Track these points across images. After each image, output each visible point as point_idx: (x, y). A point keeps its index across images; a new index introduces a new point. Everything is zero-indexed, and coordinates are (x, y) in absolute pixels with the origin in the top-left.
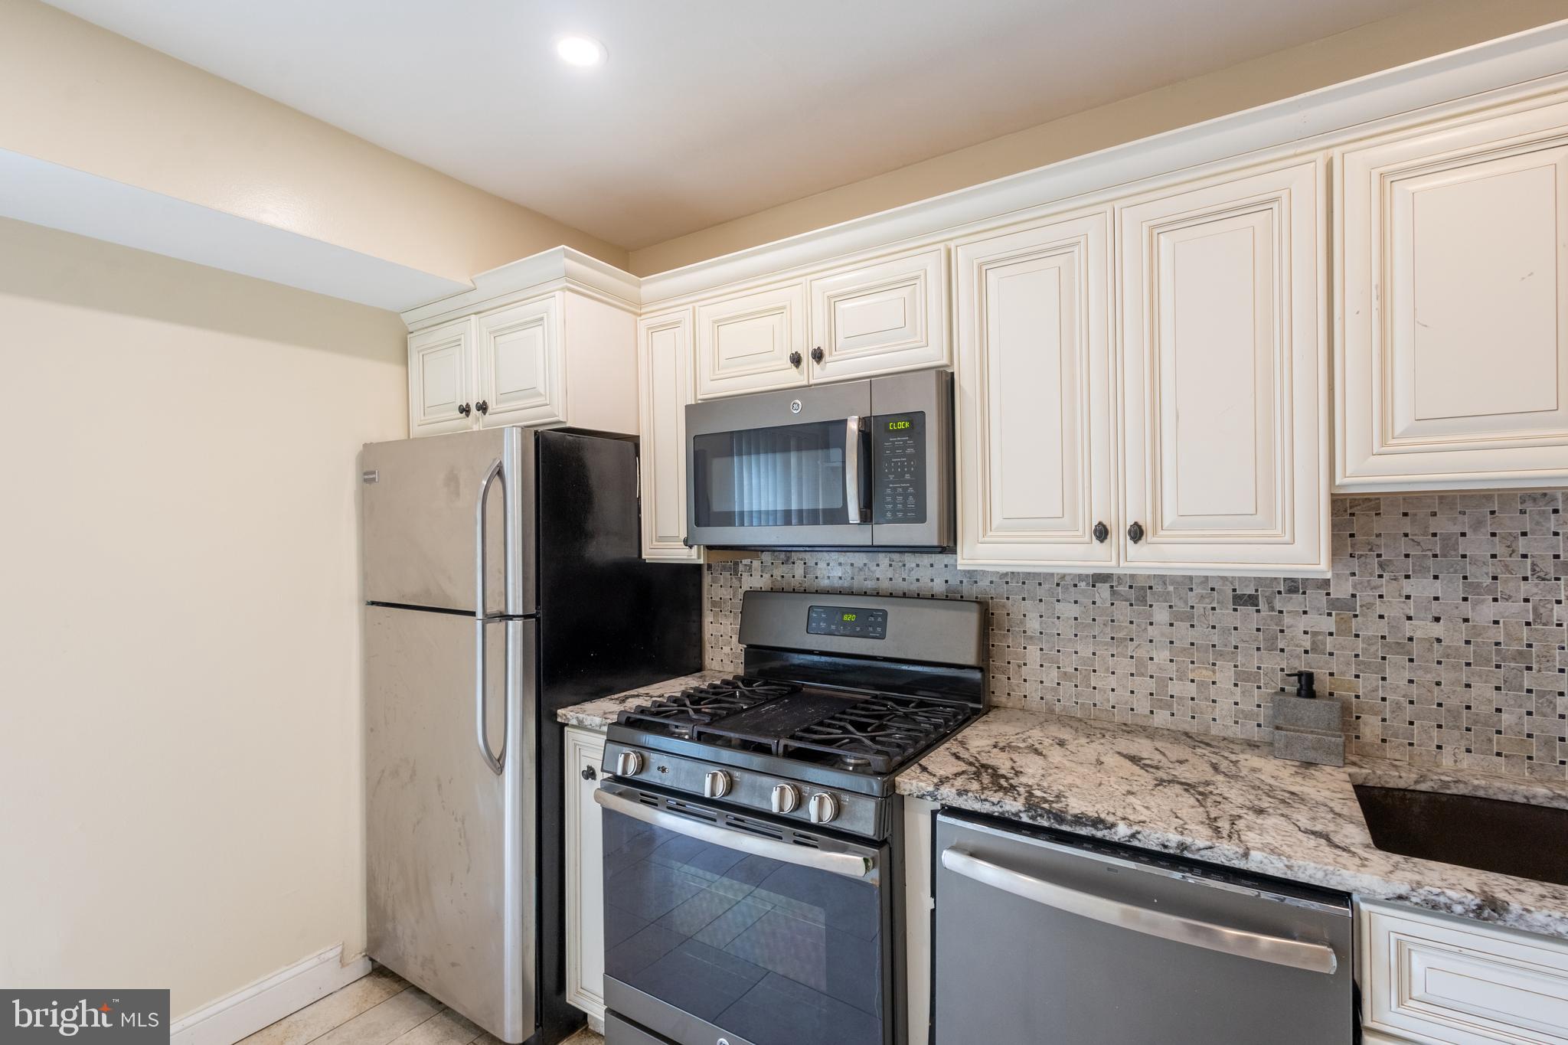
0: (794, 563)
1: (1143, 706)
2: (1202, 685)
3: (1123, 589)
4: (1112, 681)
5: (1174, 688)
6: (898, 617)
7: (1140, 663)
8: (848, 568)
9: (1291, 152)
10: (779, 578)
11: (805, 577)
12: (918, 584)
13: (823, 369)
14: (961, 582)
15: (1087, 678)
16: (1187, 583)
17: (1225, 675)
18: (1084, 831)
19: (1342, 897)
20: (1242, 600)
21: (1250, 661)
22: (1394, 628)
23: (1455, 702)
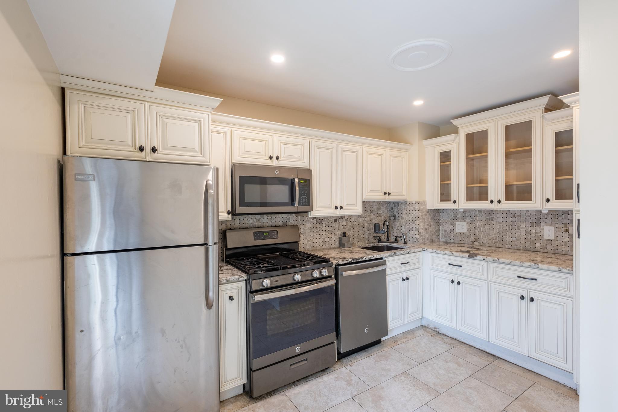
0: (235, 219)
1: (321, 244)
2: (330, 238)
3: (318, 220)
4: (316, 240)
5: (326, 240)
6: (280, 232)
7: (321, 236)
8: (255, 220)
9: (358, 144)
10: (229, 225)
11: (239, 224)
12: (275, 223)
13: (279, 162)
14: (286, 221)
15: (312, 241)
16: (328, 218)
17: (333, 235)
18: (360, 260)
19: (381, 258)
20: (335, 221)
21: (336, 232)
22: (352, 223)
23: (357, 234)
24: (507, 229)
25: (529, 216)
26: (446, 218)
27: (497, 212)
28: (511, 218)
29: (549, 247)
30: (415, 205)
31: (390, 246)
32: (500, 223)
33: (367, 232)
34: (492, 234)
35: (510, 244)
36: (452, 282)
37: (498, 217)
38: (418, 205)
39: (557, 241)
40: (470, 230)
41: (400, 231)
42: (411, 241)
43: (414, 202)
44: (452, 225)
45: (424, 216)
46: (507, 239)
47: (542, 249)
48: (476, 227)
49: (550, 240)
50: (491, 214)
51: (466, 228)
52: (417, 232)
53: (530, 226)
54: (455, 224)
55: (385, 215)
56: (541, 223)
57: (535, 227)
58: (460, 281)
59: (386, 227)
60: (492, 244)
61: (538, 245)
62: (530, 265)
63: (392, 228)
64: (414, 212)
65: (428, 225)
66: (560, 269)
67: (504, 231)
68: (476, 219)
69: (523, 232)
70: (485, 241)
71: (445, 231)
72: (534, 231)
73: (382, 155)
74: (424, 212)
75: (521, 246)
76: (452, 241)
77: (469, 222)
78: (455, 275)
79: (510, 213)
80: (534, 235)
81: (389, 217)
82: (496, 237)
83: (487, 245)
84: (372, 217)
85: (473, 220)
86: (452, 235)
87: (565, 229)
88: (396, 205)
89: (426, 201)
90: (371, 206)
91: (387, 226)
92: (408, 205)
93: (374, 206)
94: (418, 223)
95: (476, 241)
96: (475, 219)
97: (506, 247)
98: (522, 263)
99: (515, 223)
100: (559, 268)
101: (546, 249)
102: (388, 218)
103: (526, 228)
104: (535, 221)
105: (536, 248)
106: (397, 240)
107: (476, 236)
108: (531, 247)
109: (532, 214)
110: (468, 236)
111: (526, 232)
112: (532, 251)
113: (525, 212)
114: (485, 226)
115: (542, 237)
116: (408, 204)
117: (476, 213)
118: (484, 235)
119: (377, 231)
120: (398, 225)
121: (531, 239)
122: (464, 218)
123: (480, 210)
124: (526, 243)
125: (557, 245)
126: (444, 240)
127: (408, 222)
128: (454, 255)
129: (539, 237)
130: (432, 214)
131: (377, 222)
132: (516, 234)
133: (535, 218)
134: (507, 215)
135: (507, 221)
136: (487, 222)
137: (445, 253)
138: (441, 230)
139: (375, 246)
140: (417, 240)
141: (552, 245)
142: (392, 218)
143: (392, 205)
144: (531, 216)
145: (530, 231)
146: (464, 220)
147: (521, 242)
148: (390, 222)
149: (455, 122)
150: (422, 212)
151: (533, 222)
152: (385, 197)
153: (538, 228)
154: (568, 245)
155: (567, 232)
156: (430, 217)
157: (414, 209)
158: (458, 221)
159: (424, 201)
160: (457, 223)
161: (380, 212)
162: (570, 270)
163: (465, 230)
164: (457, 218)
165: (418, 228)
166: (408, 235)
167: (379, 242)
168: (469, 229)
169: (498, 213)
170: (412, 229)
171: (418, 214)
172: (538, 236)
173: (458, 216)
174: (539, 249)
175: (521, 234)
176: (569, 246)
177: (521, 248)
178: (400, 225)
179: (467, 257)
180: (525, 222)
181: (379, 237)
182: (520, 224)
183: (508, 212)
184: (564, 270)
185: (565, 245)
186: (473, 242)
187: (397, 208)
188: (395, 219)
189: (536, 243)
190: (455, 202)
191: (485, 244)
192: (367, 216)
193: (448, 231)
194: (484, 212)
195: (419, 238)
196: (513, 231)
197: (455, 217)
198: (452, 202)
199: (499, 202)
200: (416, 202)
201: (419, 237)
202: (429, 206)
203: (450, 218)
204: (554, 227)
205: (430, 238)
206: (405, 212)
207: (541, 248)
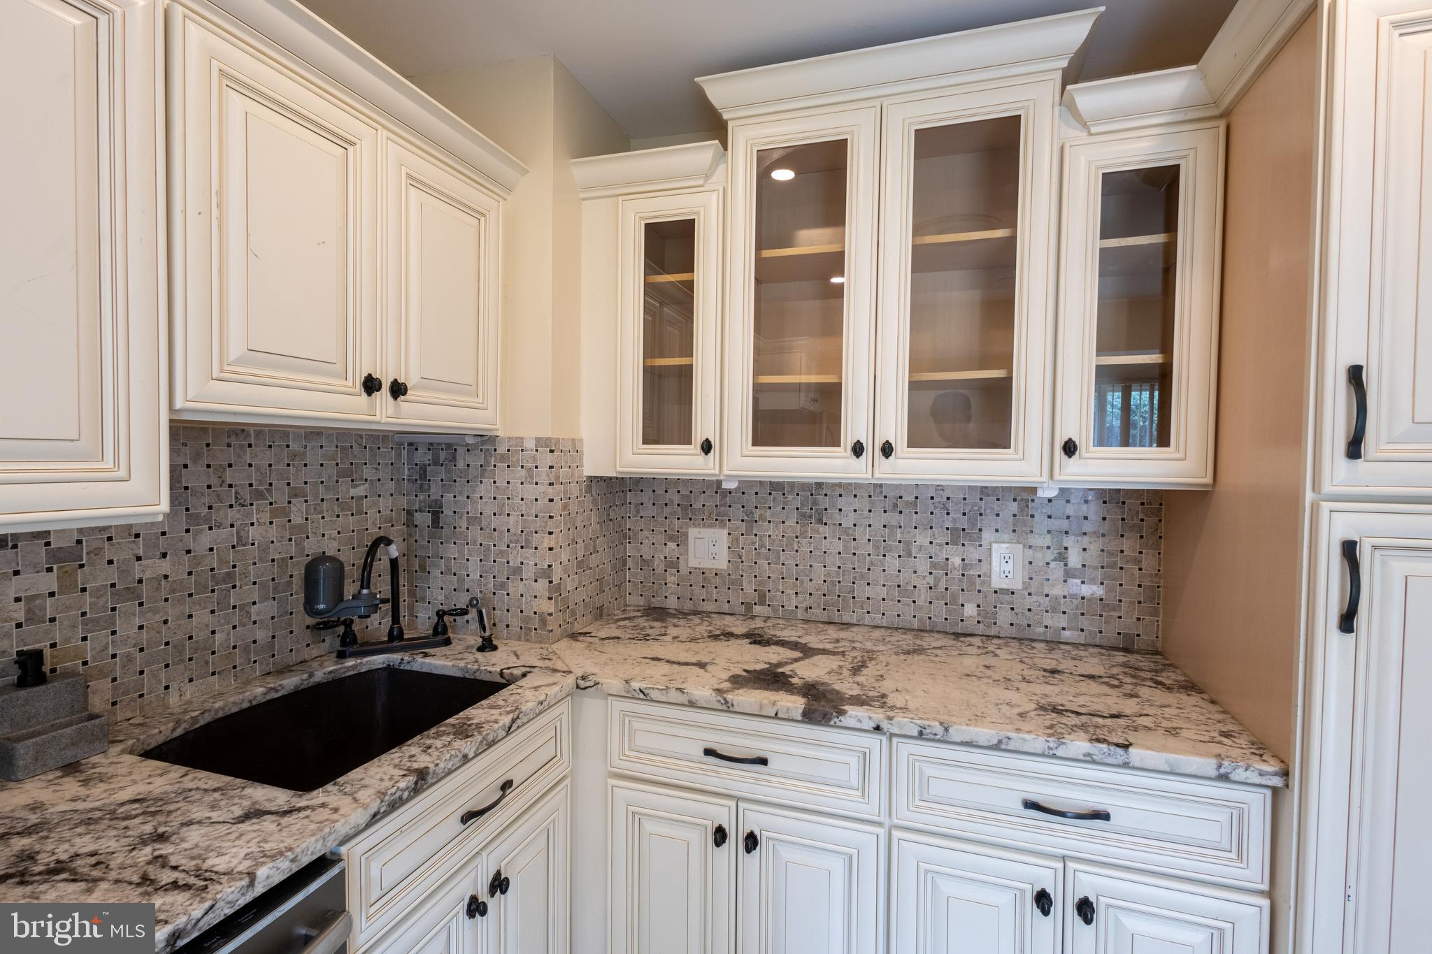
22: (124, 572)
23: (181, 636)
24: (869, 555)
25: (945, 507)
26: (649, 511)
27: (837, 488)
28: (885, 512)
29: (1004, 617)
30: (534, 459)
31: (408, 667)
32: (846, 531)
33: (264, 610)
34: (819, 573)
35: (877, 612)
36: (720, 836)
37: (840, 510)
38: (549, 459)
39: (1030, 594)
40: (740, 557)
41: (461, 581)
42: (515, 629)
43: (530, 445)
44: (671, 538)
45: (573, 507)
46: (869, 591)
47: (981, 625)
48: (762, 546)
49: (1008, 590)
50: (816, 499)
51: (726, 549)
52: (542, 584)
53: (947, 544)
54: (686, 535)
55: (385, 504)
56: (980, 530)
57: (963, 545)
58: (757, 833)
59: (381, 566)
60: (817, 613)
61: (970, 610)
62: (1089, 755)
63: (423, 568)
64: (530, 492)
65: (586, 547)
66: (1222, 771)
67: (858, 561)
68: (762, 518)
69: (923, 566)
70: (794, 603)
71: (645, 563)
72: (956, 561)
73: (353, 144)
74: (575, 490)
75: (914, 617)
76: (672, 603)
77: (738, 528)
78: (733, 804)
79: (882, 492)
80: (956, 574)
81: (409, 513)
82: (833, 583)
83: (800, 614)
84: (297, 519)
85: (750, 522)
86: (671, 579)
87: (1057, 551)
88: (443, 455)
89: (581, 440)
90: (294, 456)
91: (394, 563)
92: (503, 458)
93: (314, 456)
94: (548, 541)
95: (762, 601)
96: (760, 516)
97: (866, 623)
98: (1052, 745)
99: (899, 530)
100: (1220, 766)
101: (995, 623)
102: (404, 519)
103: (933, 550)
104: (964, 523)
105: (962, 620)
106: (445, 630)
107: (761, 583)
108: (946, 619)
109: (955, 500)
110: (733, 583)
111: (934, 565)
112: (952, 631)
113: (931, 493)
114: (796, 545)
115: (983, 583)
116: (502, 450)
117: (764, 493)
118: (790, 577)
119: (322, 606)
120: (451, 551)
121: (946, 589)
122: (718, 515)
123: (778, 483)
124: (930, 603)
125: (1030, 610)
126: (642, 602)
127: (501, 537)
128: (731, 709)
129: (974, 583)
130: (602, 499)
131: (331, 552)
132: (899, 571)
133: (964, 514)
134: (872, 503)
135: (870, 526)
136: (802, 527)
137: (690, 702)
138: (630, 563)
139: (319, 686)
140: (543, 622)
141: (1012, 609)
142: (423, 519)
143: (423, 456)
144: (950, 505)
145: (947, 559)
146: (719, 520)
147: (914, 602)
148: (410, 535)
149: (719, 90)
150: (565, 492)
151: (957, 529)
152: (373, 406)
153: (972, 549)
154: (1063, 609)
155: (1062, 563)
156: (595, 509)
157: (532, 477)
158: (695, 526)
159: (573, 440)
160: (693, 532)
161: (353, 492)
162: (1268, 774)
163: (721, 562)
164: (693, 513)
165: (550, 566)
166: (501, 601)
167: (341, 656)
168: (736, 556)
169: (840, 495)
170: (517, 571)
171: (551, 500)
172: (972, 578)
173: (697, 505)
174: (969, 625)
175: (915, 572)
176: (1064, 613)
177: (916, 624)
178: (461, 552)
179: (800, 718)
180: (931, 528)
181: (341, 629)
182: (914, 536)
183: (874, 492)
184: (1240, 774)
185: (1054, 610)
186: (748, 606)
187: (448, 471)
188: (436, 522)
189: (963, 605)
190: (707, 447)
191: (792, 611)
192: (266, 517)
193: (658, 566)
194: (791, 492)
195: (550, 614)
196: (892, 563)
197: (685, 509)
198: (695, 448)
199: (887, 450)
200: (539, 441)
201: (552, 610)
202: (595, 464)
203: (667, 511)
204: (1021, 546)
205: (594, 603)
206: (484, 489)
207: (979, 622)
